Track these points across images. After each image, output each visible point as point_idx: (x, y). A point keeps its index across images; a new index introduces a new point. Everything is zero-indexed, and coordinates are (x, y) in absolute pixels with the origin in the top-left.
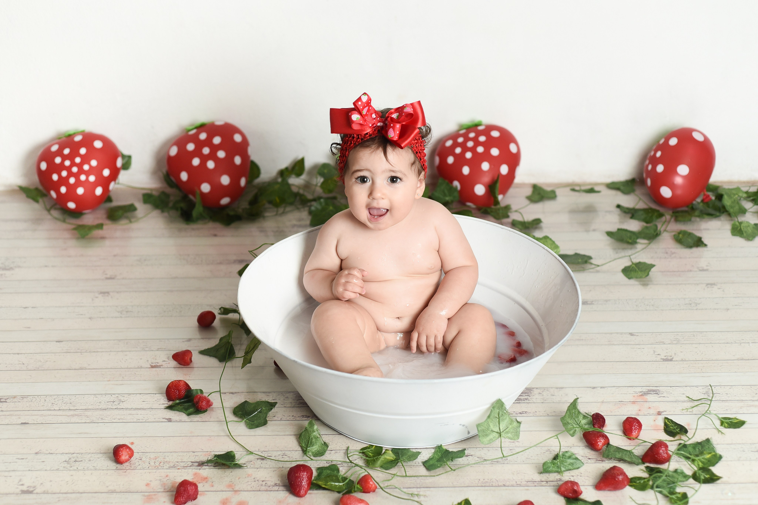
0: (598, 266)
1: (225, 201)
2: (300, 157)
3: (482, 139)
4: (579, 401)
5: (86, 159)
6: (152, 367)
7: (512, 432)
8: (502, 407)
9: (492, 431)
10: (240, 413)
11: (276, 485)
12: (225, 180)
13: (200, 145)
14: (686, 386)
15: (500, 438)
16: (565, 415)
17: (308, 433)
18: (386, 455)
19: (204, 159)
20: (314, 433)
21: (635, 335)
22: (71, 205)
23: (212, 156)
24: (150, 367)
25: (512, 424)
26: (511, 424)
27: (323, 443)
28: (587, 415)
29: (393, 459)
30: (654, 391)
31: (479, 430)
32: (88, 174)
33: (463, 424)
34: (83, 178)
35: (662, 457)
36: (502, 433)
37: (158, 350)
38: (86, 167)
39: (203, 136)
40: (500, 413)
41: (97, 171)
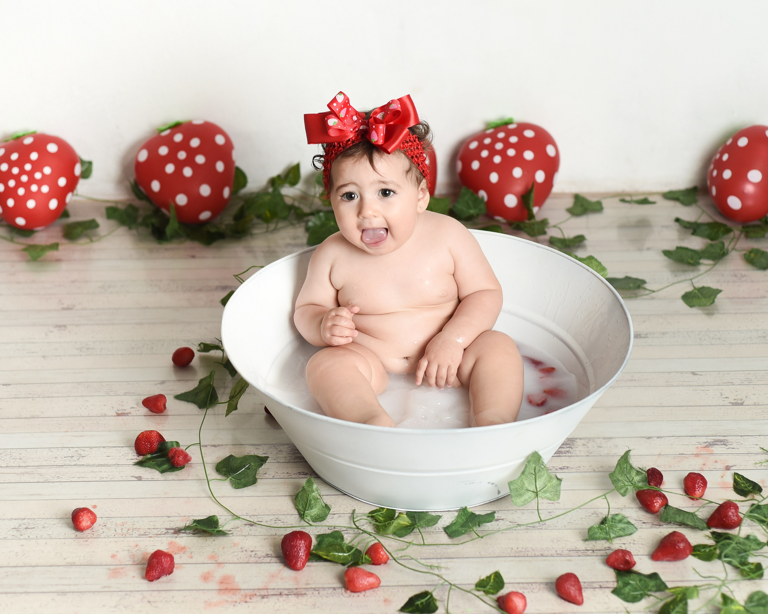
0: (654, 291)
1: (205, 215)
2: (295, 163)
3: (514, 139)
4: (631, 453)
5: (37, 166)
6: (118, 415)
7: (551, 491)
8: (539, 461)
9: (527, 490)
10: (225, 469)
11: (267, 556)
12: (205, 190)
13: (174, 148)
14: (760, 436)
15: (536, 498)
16: (615, 471)
17: (306, 493)
18: (400, 519)
19: (180, 165)
20: (313, 494)
21: (698, 375)
22: (21, 221)
23: (190, 162)
24: (116, 414)
25: (551, 482)
26: (549, 482)
27: (324, 505)
28: (641, 471)
29: (408, 524)
30: (721, 441)
31: (512, 488)
32: (40, 183)
33: (492, 481)
34: (34, 188)
35: (731, 521)
36: (539, 493)
37: (125, 394)
38: (38, 176)
39: (178, 138)
40: (537, 468)
41: (51, 180)
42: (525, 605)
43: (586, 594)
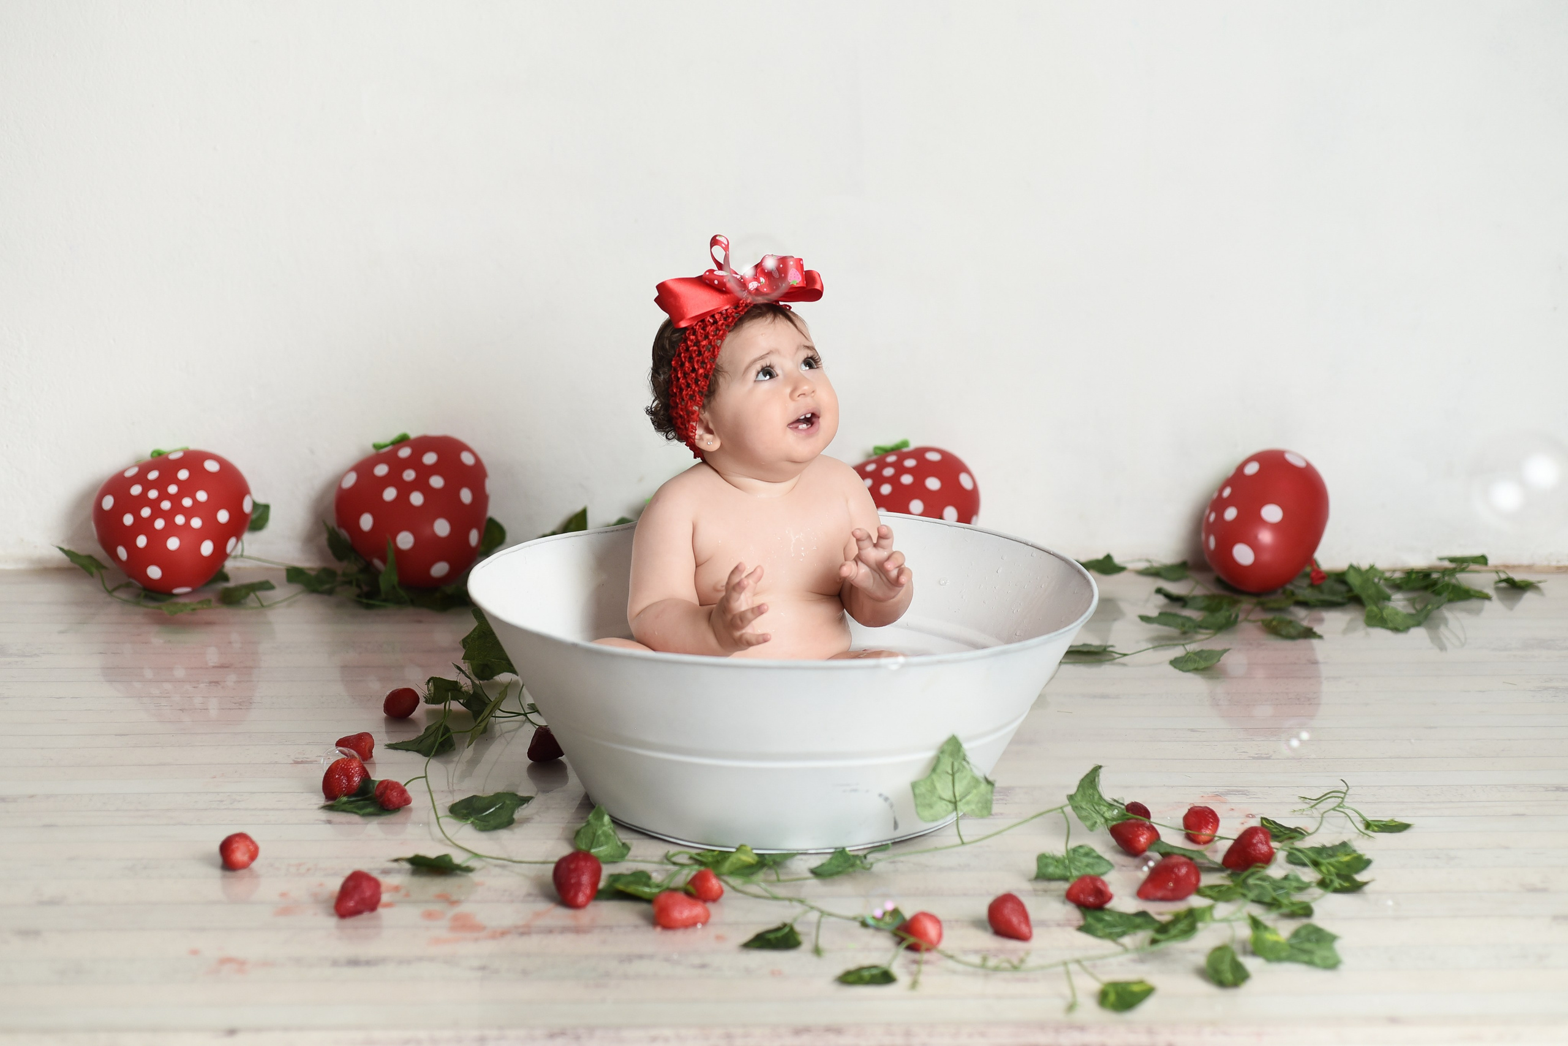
0: (1125, 655)
1: (440, 569)
2: (578, 508)
3: (910, 463)
4: (1102, 770)
5: (187, 489)
6: (297, 763)
7: (978, 803)
8: (959, 752)
9: (940, 798)
10: (463, 812)
12: (442, 528)
13: (397, 466)
14: (1296, 786)
15: (955, 812)
16: (1075, 794)
17: (593, 828)
18: (741, 855)
19: (405, 490)
20: (604, 828)
22: (154, 571)
23: (421, 484)
25: (978, 787)
26: (975, 787)
27: (620, 844)
28: (1115, 804)
29: (753, 861)
30: (1239, 791)
31: (915, 793)
32: (189, 514)
33: (886, 793)
34: (180, 520)
36: (959, 804)
38: (187, 502)
39: (405, 453)
40: (956, 764)
41: (206, 511)
42: (940, 936)
43: (1036, 931)
